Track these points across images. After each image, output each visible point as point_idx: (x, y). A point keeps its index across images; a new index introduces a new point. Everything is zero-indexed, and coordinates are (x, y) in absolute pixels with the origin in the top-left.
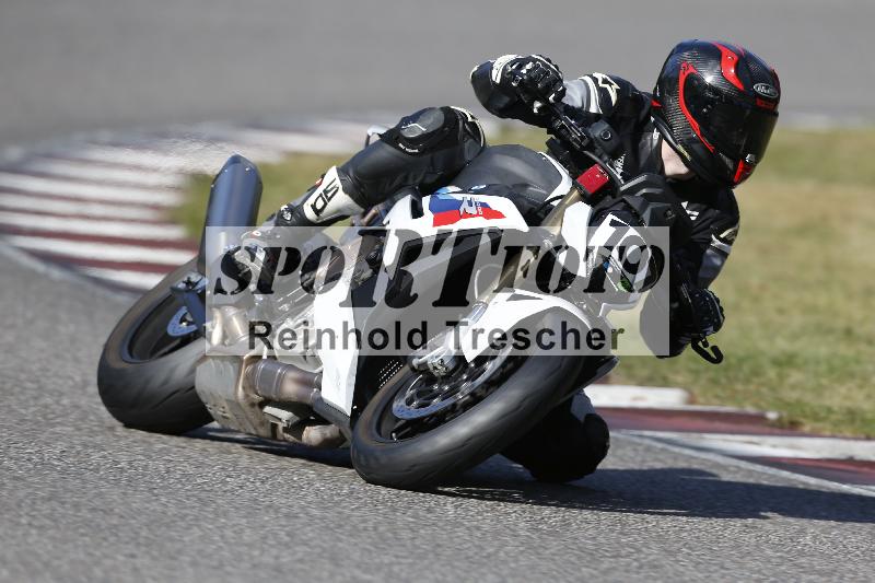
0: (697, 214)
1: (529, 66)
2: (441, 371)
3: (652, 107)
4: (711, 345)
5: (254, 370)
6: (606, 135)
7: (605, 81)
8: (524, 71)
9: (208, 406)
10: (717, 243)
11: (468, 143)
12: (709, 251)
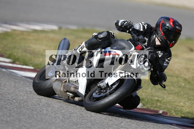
0: (162, 54)
1: (126, 23)
2: (103, 87)
4: (163, 84)
5: (65, 84)
6: (142, 38)
7: (144, 24)
8: (125, 24)
9: (55, 91)
12: (165, 62)
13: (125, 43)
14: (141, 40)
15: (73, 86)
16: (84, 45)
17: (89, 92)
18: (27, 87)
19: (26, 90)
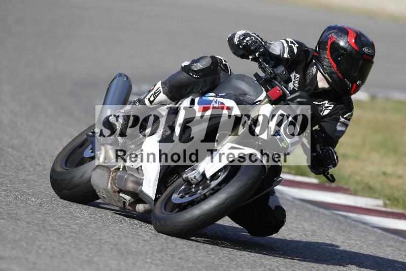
0: (333, 106)
1: (248, 39)
2: (194, 181)
3: (313, 55)
4: (330, 173)
5: (116, 175)
6: (283, 72)
7: (292, 43)
8: (245, 41)
9: (97, 191)
10: (342, 120)
11: (222, 74)
12: (339, 124)
13: (247, 83)
14: (280, 77)
15: (131, 178)
16: (161, 89)
17: (164, 192)
18: (306, 220)
19: (303, 228)
